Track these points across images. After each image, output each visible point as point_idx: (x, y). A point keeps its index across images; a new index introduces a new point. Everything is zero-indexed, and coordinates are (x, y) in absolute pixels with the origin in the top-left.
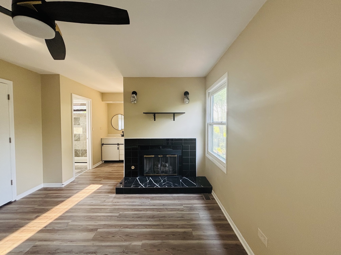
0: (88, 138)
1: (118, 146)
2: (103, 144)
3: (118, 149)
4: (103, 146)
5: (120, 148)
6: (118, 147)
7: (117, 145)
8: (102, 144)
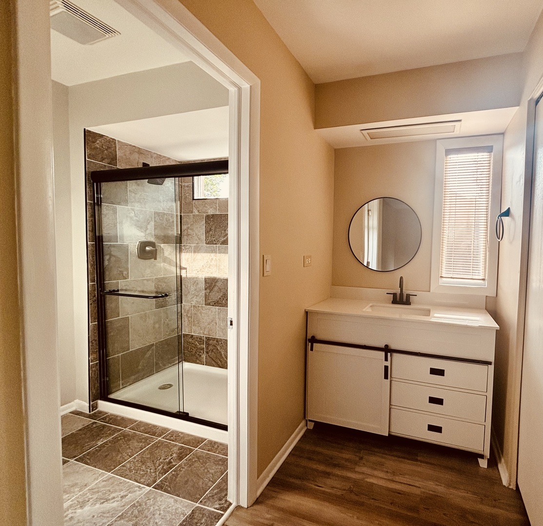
0: (234, 323)
1: (386, 360)
2: (314, 340)
3: (386, 377)
4: (312, 349)
5: (395, 373)
6: (386, 368)
7: (383, 353)
8: (309, 337)
